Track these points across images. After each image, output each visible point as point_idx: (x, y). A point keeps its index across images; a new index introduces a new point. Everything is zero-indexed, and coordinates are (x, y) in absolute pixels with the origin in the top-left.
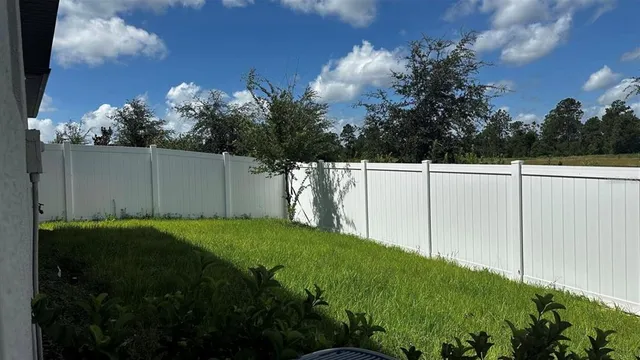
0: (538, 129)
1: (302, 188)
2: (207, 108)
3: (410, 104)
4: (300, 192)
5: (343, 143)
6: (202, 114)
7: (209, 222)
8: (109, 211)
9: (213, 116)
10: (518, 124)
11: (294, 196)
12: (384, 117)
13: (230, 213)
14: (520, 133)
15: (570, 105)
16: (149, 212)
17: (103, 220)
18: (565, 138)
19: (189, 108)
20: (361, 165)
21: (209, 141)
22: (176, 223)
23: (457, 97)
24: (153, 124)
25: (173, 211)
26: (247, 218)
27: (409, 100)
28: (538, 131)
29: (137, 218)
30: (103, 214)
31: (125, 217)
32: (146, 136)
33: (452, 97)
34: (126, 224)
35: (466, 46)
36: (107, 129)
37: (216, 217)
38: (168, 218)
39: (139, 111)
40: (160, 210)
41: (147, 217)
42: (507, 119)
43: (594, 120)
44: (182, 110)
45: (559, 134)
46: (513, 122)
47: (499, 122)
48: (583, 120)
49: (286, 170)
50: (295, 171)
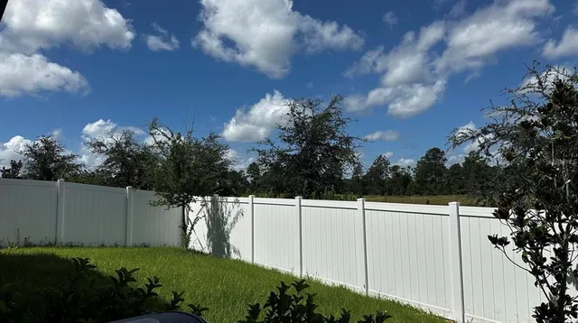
0: (412, 172)
1: (197, 219)
2: (118, 145)
3: (294, 150)
4: (195, 223)
5: (249, 179)
6: (113, 151)
7: (109, 250)
8: (13, 240)
9: (123, 153)
10: (396, 168)
11: (190, 226)
12: (274, 159)
13: (130, 242)
14: (398, 175)
15: (436, 154)
16: (52, 241)
17: (7, 247)
18: (433, 180)
19: (101, 144)
20: (249, 199)
21: (119, 175)
22: (78, 250)
23: (332, 145)
24: (64, 158)
25: (75, 240)
26: (145, 246)
27: (293, 147)
28: (412, 174)
29: (40, 246)
30: (6, 242)
31: (28, 245)
32: (55, 170)
33: (328, 145)
34: (28, 251)
35: (336, 105)
36: (17, 162)
37: (116, 246)
38: (71, 246)
39: (49, 146)
40: (63, 238)
41: (50, 245)
42: (387, 163)
43: (456, 167)
44: (94, 146)
45: (429, 177)
46: (392, 165)
47: (380, 165)
48: (448, 165)
49: (184, 203)
50: (191, 204)
